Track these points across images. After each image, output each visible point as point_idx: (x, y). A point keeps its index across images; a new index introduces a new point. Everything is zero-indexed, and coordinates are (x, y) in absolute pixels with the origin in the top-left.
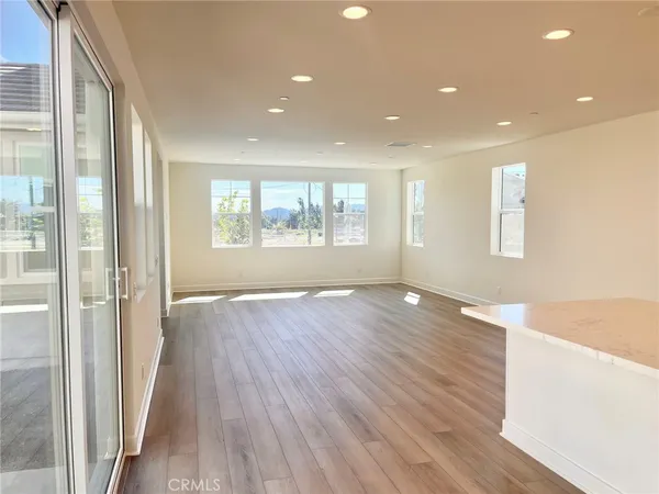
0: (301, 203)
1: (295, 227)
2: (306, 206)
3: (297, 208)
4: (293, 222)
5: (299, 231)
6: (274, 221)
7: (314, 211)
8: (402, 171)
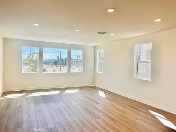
0: (58, 58)
1: (56, 64)
2: (60, 58)
3: (57, 59)
4: (56, 63)
5: (57, 65)
6: (50, 62)
7: (62, 60)
8: (95, 46)
